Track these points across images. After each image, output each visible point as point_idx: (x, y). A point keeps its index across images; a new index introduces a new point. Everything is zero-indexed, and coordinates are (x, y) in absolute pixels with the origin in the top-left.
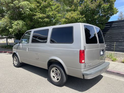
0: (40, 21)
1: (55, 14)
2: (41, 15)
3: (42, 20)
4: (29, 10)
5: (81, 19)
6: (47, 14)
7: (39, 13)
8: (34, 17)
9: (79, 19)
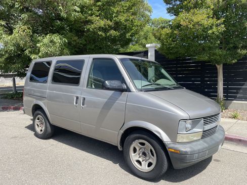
0: (101, 35)
1: (132, 20)
2: (102, 23)
3: (103, 35)
4: (78, 9)
5: (214, 27)
6: (115, 20)
7: (97, 16)
8: (88, 27)
9: (211, 28)
